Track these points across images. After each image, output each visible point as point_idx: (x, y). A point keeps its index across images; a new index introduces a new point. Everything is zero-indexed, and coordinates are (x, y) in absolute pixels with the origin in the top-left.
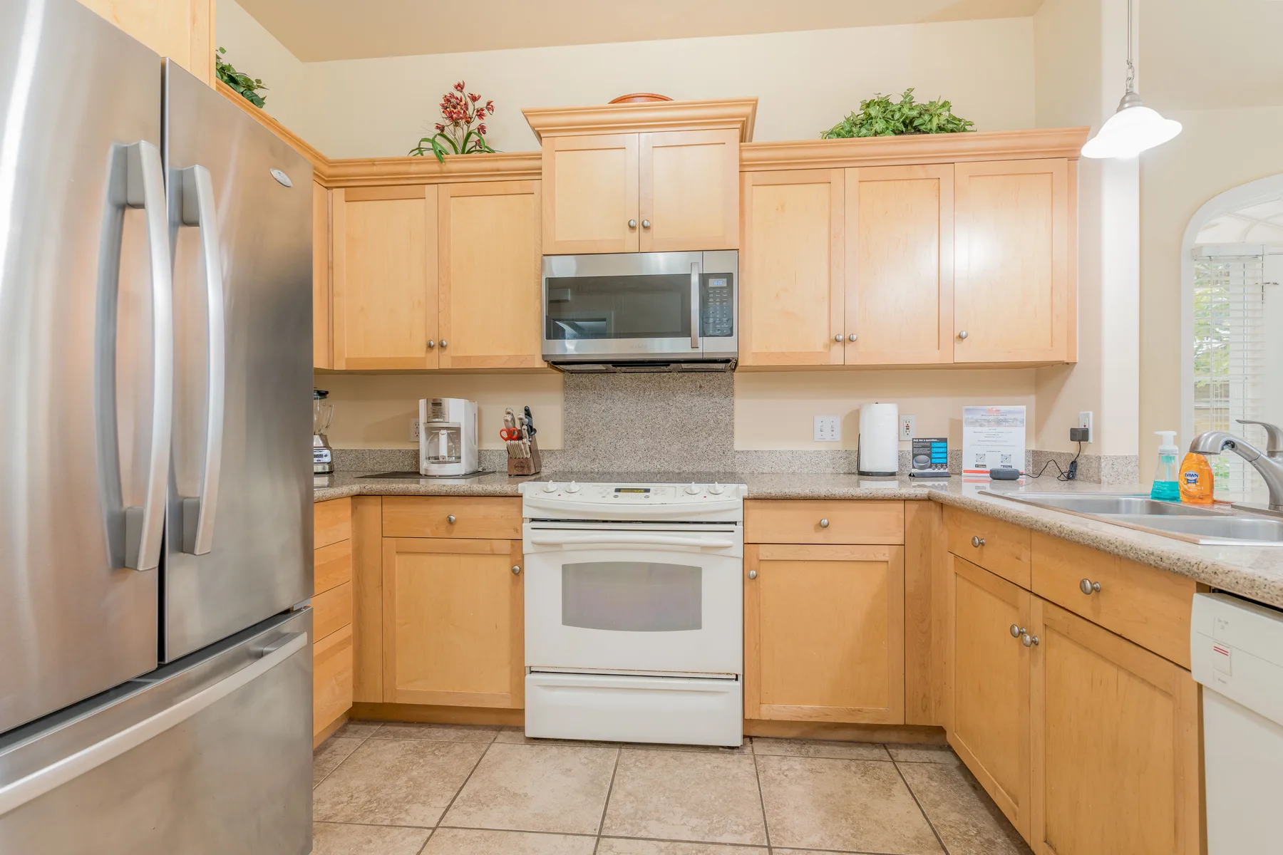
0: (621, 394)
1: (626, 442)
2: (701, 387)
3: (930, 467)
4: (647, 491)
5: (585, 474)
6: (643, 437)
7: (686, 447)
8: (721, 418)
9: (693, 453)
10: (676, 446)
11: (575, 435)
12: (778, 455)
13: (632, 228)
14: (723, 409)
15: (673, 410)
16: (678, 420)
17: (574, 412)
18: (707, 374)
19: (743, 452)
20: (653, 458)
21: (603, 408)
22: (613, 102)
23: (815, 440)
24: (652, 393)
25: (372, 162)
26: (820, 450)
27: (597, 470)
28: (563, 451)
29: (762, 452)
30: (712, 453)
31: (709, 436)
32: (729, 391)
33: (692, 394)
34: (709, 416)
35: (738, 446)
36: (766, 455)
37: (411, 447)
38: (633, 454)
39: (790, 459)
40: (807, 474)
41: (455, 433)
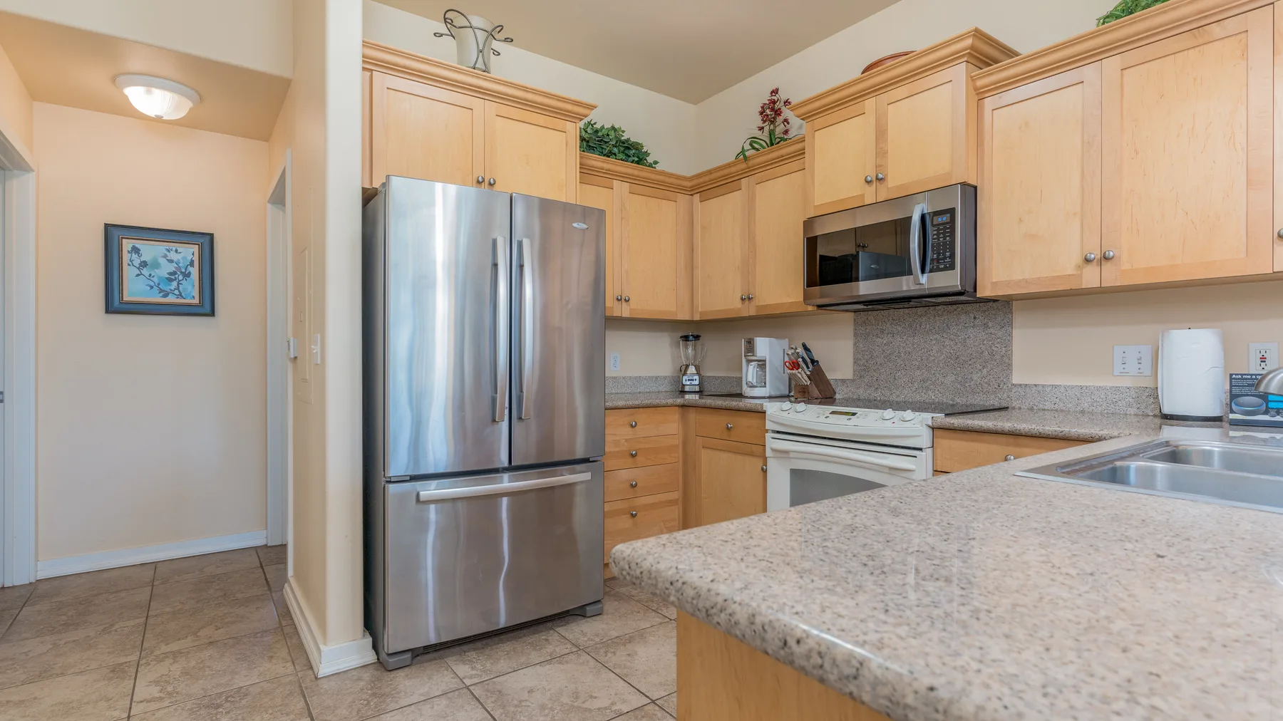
0: (899, 329)
1: (904, 373)
2: (975, 318)
3: (1266, 412)
4: (854, 414)
5: (870, 401)
6: (918, 368)
7: (960, 379)
8: (996, 349)
9: (967, 385)
10: (951, 378)
11: (862, 366)
12: (1063, 390)
13: (868, 182)
14: (998, 340)
15: (947, 343)
16: (952, 351)
17: (861, 346)
18: (981, 304)
19: (1020, 385)
20: (928, 389)
21: (885, 342)
22: (863, 73)
23: (1115, 374)
24: (928, 326)
25: (710, 172)
26: (1117, 385)
27: (879, 398)
28: (853, 381)
29: (1043, 386)
30: (986, 385)
31: (984, 367)
32: (1005, 321)
33: (966, 325)
34: (983, 347)
35: (1016, 379)
36: (1048, 390)
37: (736, 375)
38: (910, 385)
39: (1079, 395)
40: (1101, 413)
41: (762, 364)
